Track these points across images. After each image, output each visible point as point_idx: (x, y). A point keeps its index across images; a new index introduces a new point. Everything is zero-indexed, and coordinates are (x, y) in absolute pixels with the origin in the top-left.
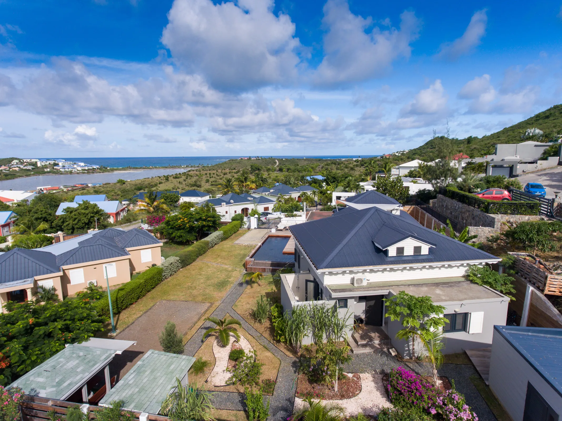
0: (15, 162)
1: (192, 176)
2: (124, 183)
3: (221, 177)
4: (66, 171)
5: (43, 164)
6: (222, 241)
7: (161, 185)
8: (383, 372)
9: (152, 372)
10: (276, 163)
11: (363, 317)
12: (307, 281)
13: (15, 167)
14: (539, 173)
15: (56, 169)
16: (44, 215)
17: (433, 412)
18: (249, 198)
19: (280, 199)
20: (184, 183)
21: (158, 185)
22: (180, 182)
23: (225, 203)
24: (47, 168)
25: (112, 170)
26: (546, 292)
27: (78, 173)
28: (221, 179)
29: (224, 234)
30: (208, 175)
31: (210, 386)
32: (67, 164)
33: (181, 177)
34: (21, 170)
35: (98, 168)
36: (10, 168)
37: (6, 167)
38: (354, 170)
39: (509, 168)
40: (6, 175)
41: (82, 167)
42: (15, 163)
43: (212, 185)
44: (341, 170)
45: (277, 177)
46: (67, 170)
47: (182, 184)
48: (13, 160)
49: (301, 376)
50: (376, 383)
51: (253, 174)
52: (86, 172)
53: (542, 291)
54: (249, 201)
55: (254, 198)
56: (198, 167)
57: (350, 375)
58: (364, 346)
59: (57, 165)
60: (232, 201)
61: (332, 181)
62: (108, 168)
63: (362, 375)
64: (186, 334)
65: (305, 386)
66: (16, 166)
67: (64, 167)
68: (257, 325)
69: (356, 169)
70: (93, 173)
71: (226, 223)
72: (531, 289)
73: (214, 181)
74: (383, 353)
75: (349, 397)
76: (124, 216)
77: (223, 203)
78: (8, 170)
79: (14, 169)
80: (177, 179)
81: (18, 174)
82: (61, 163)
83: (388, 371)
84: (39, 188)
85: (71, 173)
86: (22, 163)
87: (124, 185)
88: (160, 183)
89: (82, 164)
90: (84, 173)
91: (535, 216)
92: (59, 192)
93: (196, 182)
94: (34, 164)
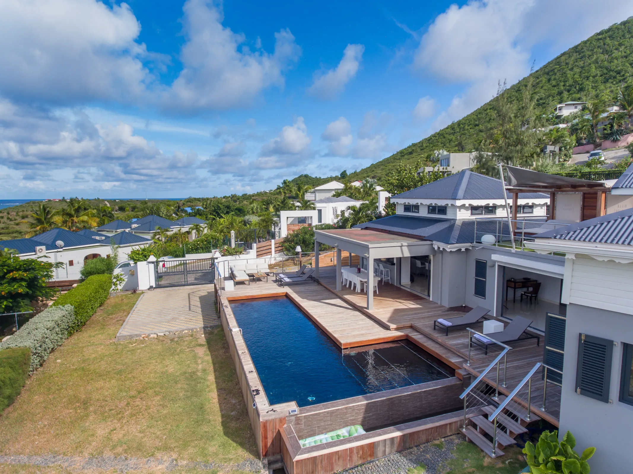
6: (70, 334)
18: (98, 238)
19: (158, 236)
23: (44, 247)
29: (76, 314)
54: (98, 241)
55: (107, 237)
60: (60, 243)
61: (225, 212)
71: (67, 285)
77: (38, 248)
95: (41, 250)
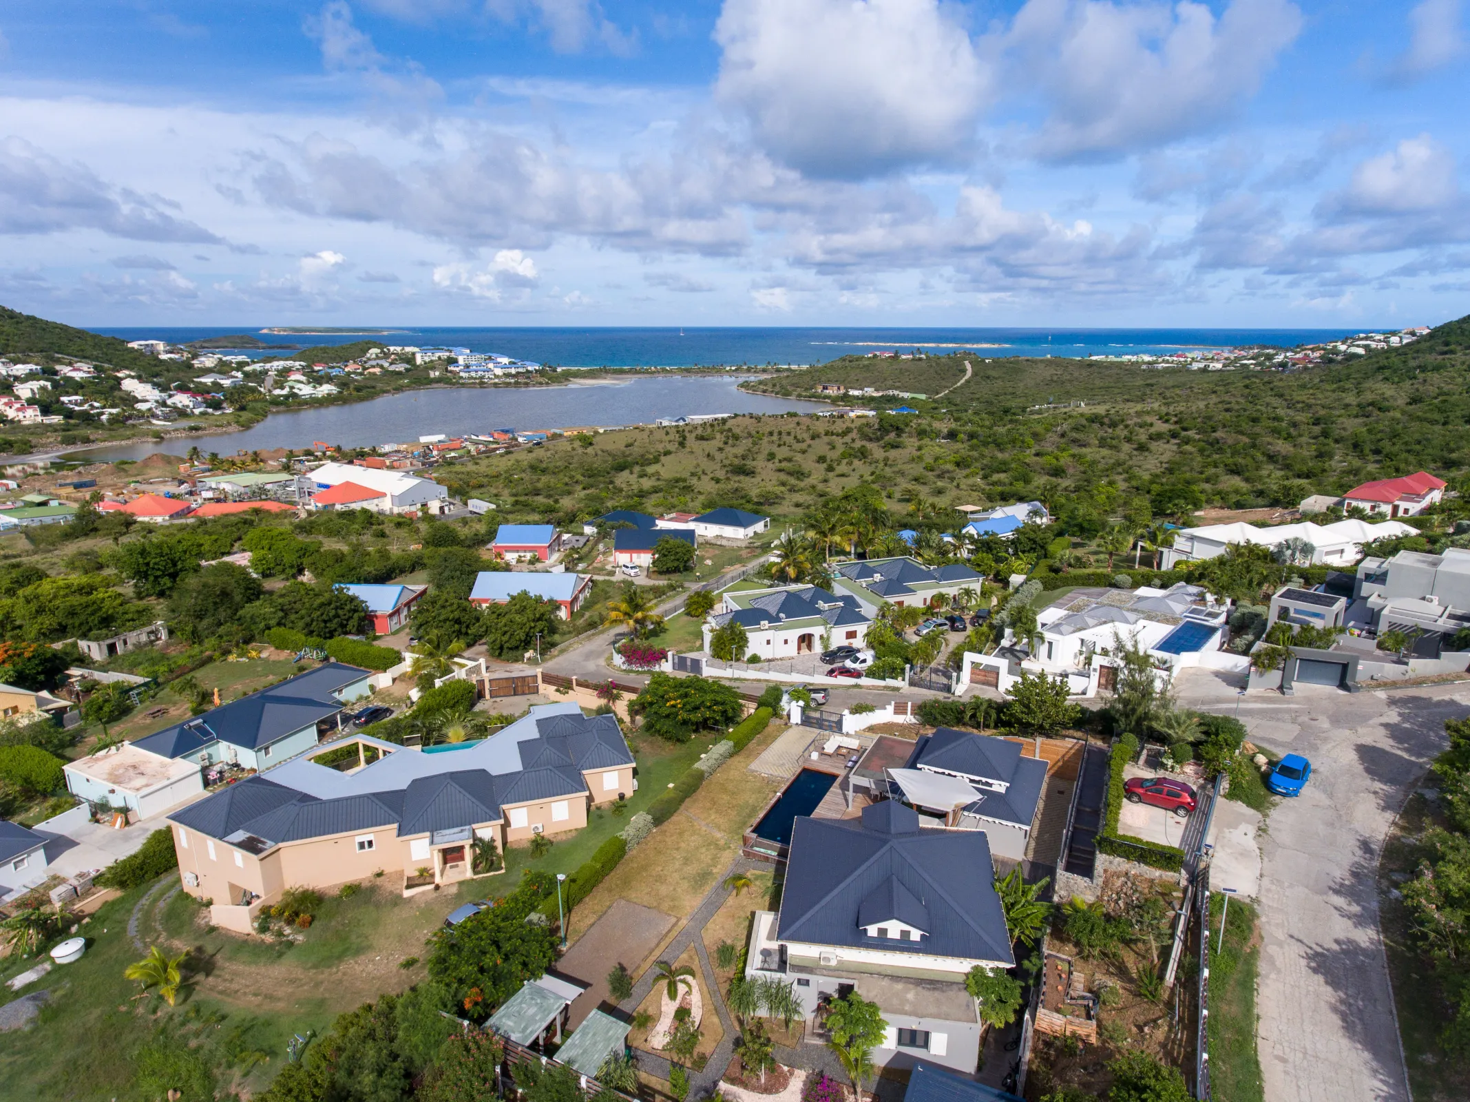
0: (374, 351)
1: (737, 438)
2: (591, 444)
3: (804, 446)
4: (472, 378)
5: (427, 359)
6: (732, 756)
7: (669, 458)
8: (821, 1074)
9: (594, 1035)
10: (964, 371)
13: (373, 367)
14: (1399, 693)
15: (451, 372)
16: (456, 614)
18: (821, 605)
19: (884, 611)
20: (718, 456)
21: (663, 458)
22: (709, 455)
24: (433, 368)
25: (567, 376)
26: (1037, 1026)
27: (495, 385)
28: (804, 452)
29: (735, 747)
30: (775, 438)
31: (647, 1047)
32: (475, 359)
33: (714, 438)
34: (386, 372)
35: (537, 371)
36: (365, 369)
37: (356, 366)
38: (1148, 450)
39: (1340, 667)
40: (358, 389)
41: (504, 367)
42: (373, 356)
43: (780, 470)
44: (1111, 447)
45: (936, 459)
46: (473, 374)
47: (713, 459)
48: (370, 349)
49: (736, 1056)
50: (805, 1085)
51: (882, 443)
52: (513, 381)
53: (1033, 1022)
54: (820, 612)
56: (764, 371)
57: (786, 1068)
58: (820, 1035)
59: (453, 361)
60: (782, 615)
62: (559, 370)
63: (796, 1071)
64: (638, 967)
65: (736, 1071)
66: (374, 363)
67: (467, 366)
68: (720, 970)
69: (1153, 446)
70: (527, 384)
72: (1027, 1016)
73: (785, 459)
76: (585, 598)
77: (763, 621)
78: (361, 374)
79: (372, 370)
80: (705, 443)
81: (379, 386)
82: (463, 356)
83: (827, 1073)
84: (424, 439)
85: (482, 384)
86: (386, 355)
87: (590, 450)
88: (667, 453)
89: (505, 360)
90: (508, 384)
91: (1171, 874)
92: (460, 457)
93: (744, 457)
94: (410, 359)
95: (765, 624)
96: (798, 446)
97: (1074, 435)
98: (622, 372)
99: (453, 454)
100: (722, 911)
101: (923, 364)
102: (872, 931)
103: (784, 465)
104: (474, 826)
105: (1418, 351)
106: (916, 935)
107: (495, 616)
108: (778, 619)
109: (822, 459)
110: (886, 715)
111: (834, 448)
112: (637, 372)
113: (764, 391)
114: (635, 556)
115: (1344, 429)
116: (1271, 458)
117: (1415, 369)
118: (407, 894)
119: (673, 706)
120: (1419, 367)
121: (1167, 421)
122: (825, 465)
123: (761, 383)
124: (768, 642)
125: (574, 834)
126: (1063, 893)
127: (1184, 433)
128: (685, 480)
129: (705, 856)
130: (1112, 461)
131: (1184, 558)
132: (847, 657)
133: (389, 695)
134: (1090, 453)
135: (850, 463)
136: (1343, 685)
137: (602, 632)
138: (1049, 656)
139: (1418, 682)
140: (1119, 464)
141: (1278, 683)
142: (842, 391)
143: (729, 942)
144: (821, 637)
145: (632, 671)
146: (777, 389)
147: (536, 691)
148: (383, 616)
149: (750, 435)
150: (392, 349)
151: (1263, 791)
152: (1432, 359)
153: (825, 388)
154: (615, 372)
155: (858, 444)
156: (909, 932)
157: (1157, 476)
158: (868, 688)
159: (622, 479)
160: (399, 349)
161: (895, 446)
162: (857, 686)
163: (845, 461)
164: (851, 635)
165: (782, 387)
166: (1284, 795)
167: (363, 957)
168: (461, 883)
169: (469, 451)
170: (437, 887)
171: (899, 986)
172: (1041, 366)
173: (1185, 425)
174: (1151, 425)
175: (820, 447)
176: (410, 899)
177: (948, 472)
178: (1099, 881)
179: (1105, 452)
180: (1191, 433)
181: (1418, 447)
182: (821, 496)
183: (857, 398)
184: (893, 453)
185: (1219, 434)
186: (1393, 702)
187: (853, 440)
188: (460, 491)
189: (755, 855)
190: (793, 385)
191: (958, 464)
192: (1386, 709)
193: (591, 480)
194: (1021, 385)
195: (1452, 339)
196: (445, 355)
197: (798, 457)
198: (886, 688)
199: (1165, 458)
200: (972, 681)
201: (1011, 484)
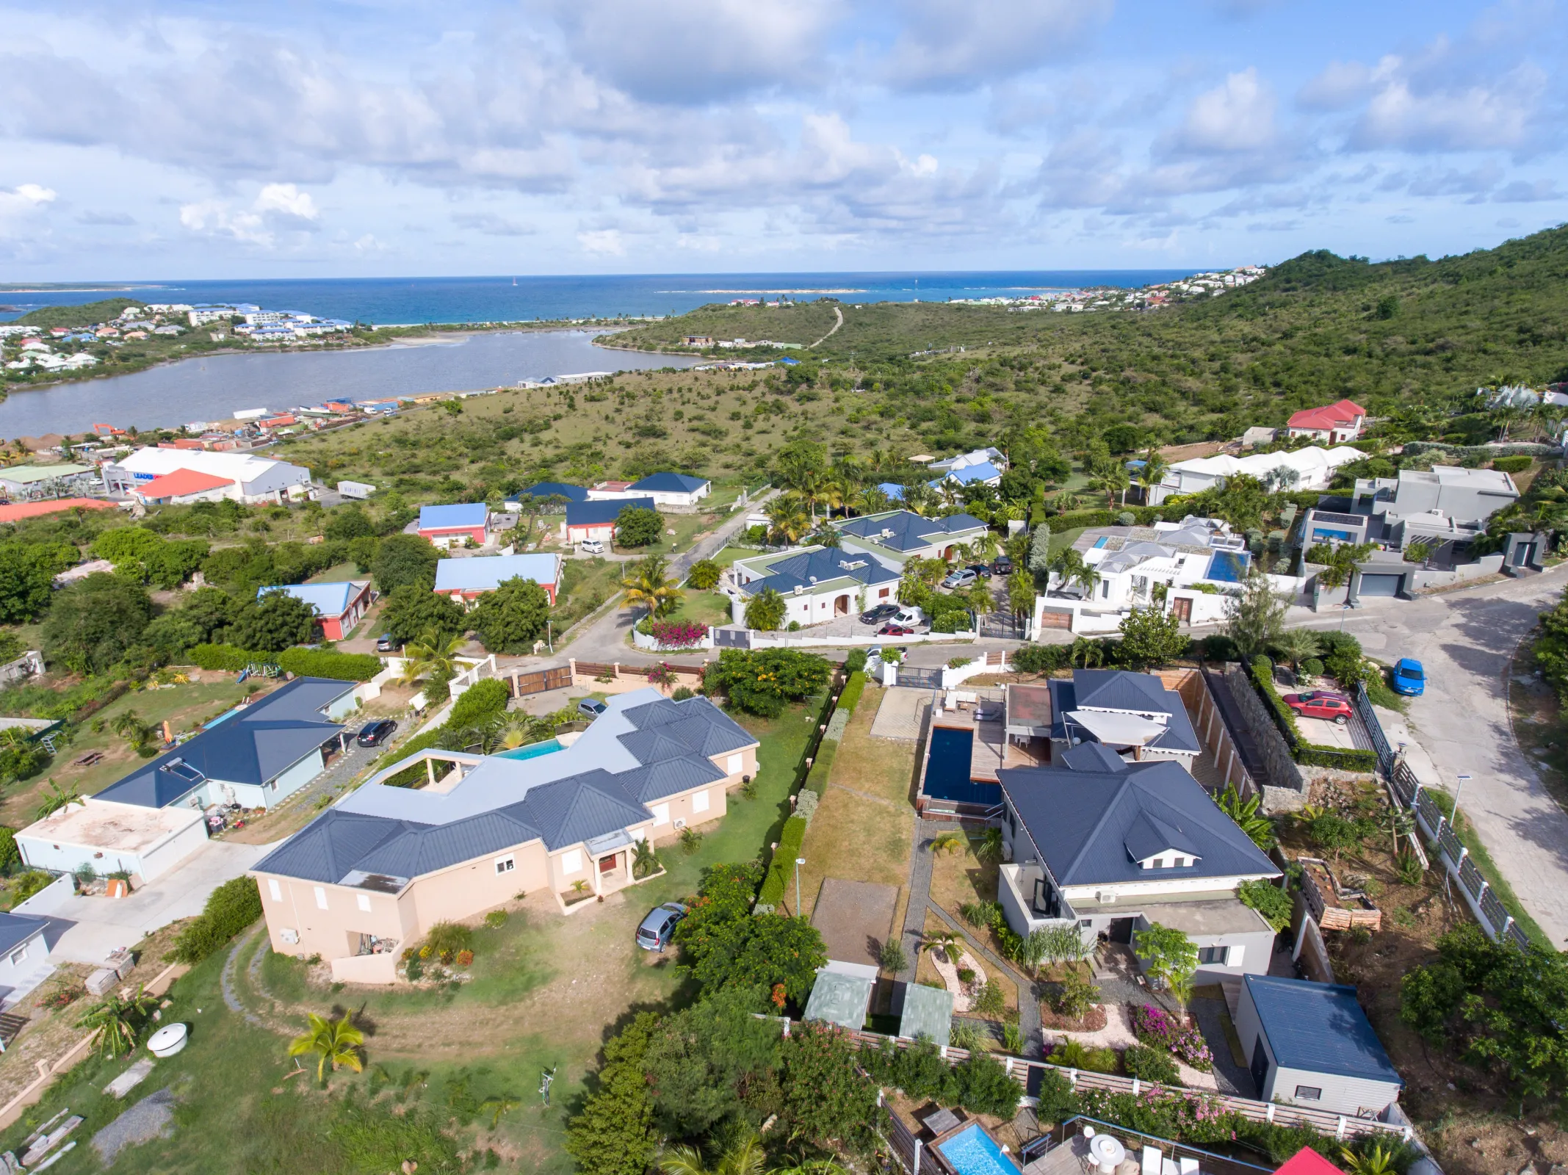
0: (130, 312)
1: (633, 398)
2: (460, 411)
3: (710, 402)
4: (268, 340)
5: (205, 319)
7: (561, 422)
8: (1129, 1004)
9: (924, 1006)
10: (835, 318)
11: (1107, 932)
12: (1037, 881)
13: (134, 330)
14: (1454, 597)
15: (239, 334)
17: (1175, 1050)
18: (845, 565)
19: (909, 565)
20: (618, 418)
21: (553, 423)
22: (607, 418)
23: (799, 585)
24: (215, 330)
25: (387, 336)
26: (1323, 924)
27: (301, 348)
28: (714, 409)
29: (850, 715)
30: (676, 395)
32: (268, 318)
33: (606, 398)
34: (153, 337)
35: (348, 330)
36: (123, 333)
37: (111, 330)
38: (1064, 392)
39: (1395, 579)
40: (124, 358)
41: (306, 326)
42: (132, 317)
43: (693, 430)
44: (1029, 391)
45: (858, 411)
46: (269, 336)
47: (613, 421)
48: (124, 308)
49: (1043, 1004)
50: (1122, 1016)
51: (795, 395)
52: (321, 342)
53: (1318, 922)
54: (845, 572)
56: (616, 323)
57: (1096, 1006)
58: (1108, 970)
59: (240, 321)
60: (813, 578)
62: (375, 328)
63: (1107, 1006)
64: (890, 938)
65: (1050, 1016)
66: (135, 325)
67: (260, 327)
68: (973, 929)
70: (340, 346)
72: (1307, 917)
73: (695, 418)
74: (1129, 979)
75: (1095, 1030)
77: (795, 586)
78: (120, 340)
79: (134, 334)
80: (598, 404)
81: (150, 353)
82: (252, 315)
83: (1135, 1003)
84: (240, 415)
85: (284, 348)
86: (149, 316)
87: (460, 417)
88: (557, 418)
89: (307, 318)
90: (316, 347)
91: (1366, 774)
92: (299, 434)
93: (648, 418)
94: (182, 320)
95: (799, 589)
96: (706, 403)
97: (991, 379)
98: (451, 329)
99: (287, 431)
100: (936, 874)
101: (792, 312)
102: (1148, 863)
103: (695, 424)
104: (628, 828)
105: (1264, 289)
106: (1189, 860)
107: (489, 606)
108: (810, 584)
109: (735, 416)
110: (979, 667)
111: (744, 403)
112: (469, 329)
113: (625, 346)
114: (591, 530)
115: (1240, 364)
116: (1184, 394)
117: (1264, 305)
118: (568, 911)
119: (765, 680)
120: (1268, 304)
121: (1073, 362)
122: (741, 422)
123: (618, 336)
124: (806, 608)
125: (717, 824)
126: (1270, 806)
127: (1094, 374)
128: (590, 446)
129: (885, 825)
130: (1034, 404)
131: (1172, 492)
132: (889, 616)
133: (382, 707)
134: (1012, 396)
135: (767, 419)
136: (1400, 594)
137: (603, 614)
138: (1105, 595)
139: (1465, 586)
140: (1041, 406)
141: (1344, 598)
142: (711, 344)
143: (963, 902)
144: (857, 597)
145: (666, 652)
146: (639, 343)
147: (569, 683)
148: (334, 620)
149: (646, 393)
150: (155, 307)
151: (1391, 694)
152: (1278, 296)
153: (692, 340)
154: (444, 329)
155: (770, 398)
156: (1182, 860)
157: (1082, 417)
158: (937, 642)
159: (513, 447)
160: (165, 308)
161: (811, 399)
162: (925, 642)
163: (761, 417)
164: (884, 593)
165: (644, 341)
166: (1410, 695)
167: (554, 984)
168: (624, 891)
169: (306, 427)
170: (601, 899)
171: (1183, 911)
172: (911, 311)
173: (1094, 365)
174: (1060, 366)
175: (729, 403)
176: (576, 914)
177: (875, 423)
178: (1306, 789)
179: (1023, 395)
180: (1101, 373)
181: (1312, 378)
182: (750, 455)
183: (730, 350)
184: (810, 406)
185: (1128, 373)
186: (1452, 605)
187: (764, 394)
188: (323, 472)
189: (935, 816)
190: (655, 338)
191: (882, 414)
192: (1448, 611)
193: (479, 452)
194: (894, 331)
195: (1292, 276)
196: (228, 314)
197: (709, 415)
198: (956, 641)
199: (1084, 398)
200: (1043, 626)
201: (942, 432)
